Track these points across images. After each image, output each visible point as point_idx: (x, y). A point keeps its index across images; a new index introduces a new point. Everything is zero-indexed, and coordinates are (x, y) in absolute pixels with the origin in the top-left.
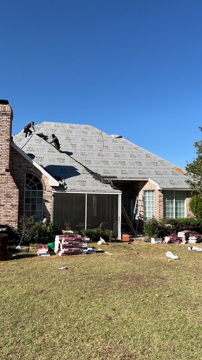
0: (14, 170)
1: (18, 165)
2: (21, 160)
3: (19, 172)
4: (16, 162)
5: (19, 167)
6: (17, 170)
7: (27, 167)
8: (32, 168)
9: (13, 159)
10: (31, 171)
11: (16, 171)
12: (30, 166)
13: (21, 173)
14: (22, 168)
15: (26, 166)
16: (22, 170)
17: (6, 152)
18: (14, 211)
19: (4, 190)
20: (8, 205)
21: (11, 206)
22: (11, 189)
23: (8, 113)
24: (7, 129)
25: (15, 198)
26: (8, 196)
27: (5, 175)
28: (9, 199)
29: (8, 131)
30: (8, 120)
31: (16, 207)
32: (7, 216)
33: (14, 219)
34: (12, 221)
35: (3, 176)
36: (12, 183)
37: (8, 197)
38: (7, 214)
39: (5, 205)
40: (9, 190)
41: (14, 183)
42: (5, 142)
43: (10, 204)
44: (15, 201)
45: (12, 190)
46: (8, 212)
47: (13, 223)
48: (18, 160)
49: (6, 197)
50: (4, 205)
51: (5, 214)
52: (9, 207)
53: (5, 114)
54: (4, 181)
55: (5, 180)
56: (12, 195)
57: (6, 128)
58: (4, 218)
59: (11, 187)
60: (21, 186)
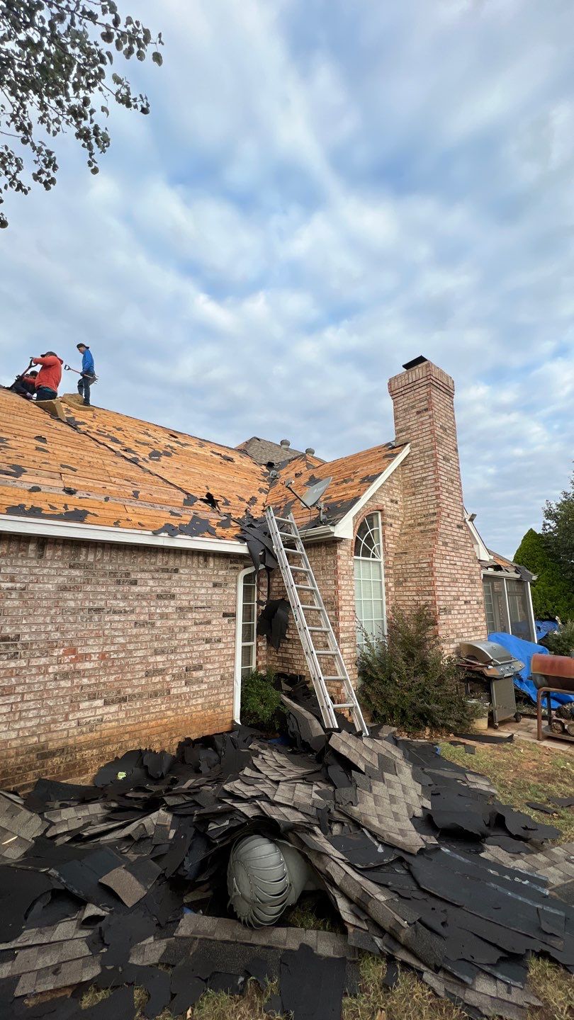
18: (481, 617)
19: (466, 564)
20: (474, 602)
21: (478, 603)
22: (472, 561)
25: (479, 584)
26: (472, 579)
27: (462, 527)
28: (473, 585)
30: (451, 406)
32: (476, 628)
35: (461, 531)
37: (472, 582)
39: (471, 602)
40: (471, 565)
43: (476, 598)
44: (480, 592)
45: (474, 565)
46: (476, 619)
49: (469, 581)
51: (474, 624)
52: (475, 607)
53: (448, 393)
54: (463, 543)
55: (464, 540)
56: (475, 578)
59: (472, 557)
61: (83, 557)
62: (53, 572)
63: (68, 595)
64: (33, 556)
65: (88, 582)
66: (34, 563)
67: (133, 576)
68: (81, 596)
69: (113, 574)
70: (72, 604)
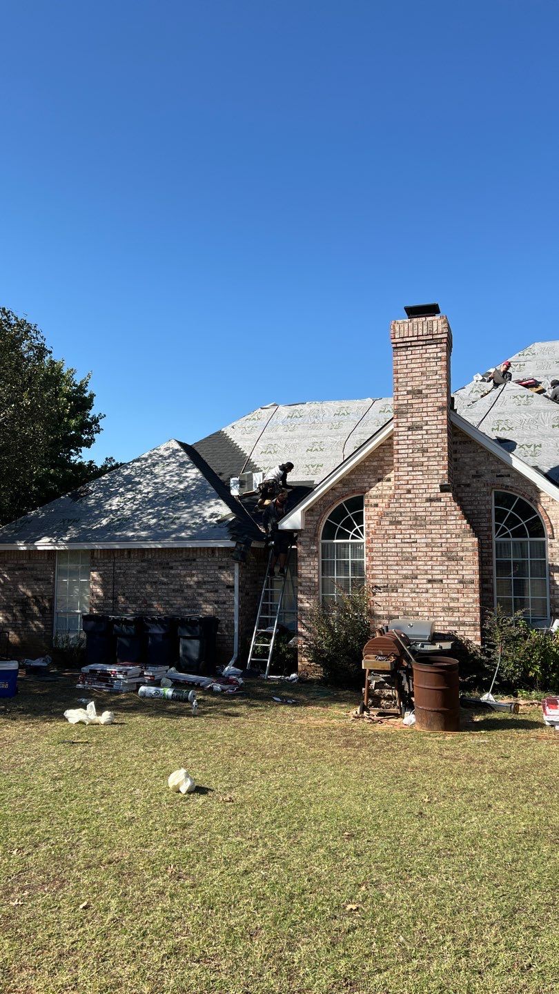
0: (462, 486)
1: (473, 472)
2: (477, 459)
3: (474, 490)
4: (465, 463)
5: (474, 476)
6: (468, 485)
7: (497, 476)
8: (509, 476)
9: (459, 456)
10: (508, 486)
11: (468, 489)
12: (503, 472)
13: (480, 493)
14: (483, 479)
15: (493, 472)
16: (482, 485)
17: (439, 440)
18: (468, 597)
19: (440, 541)
20: (452, 582)
21: (461, 582)
22: (458, 536)
23: (439, 336)
24: (439, 379)
25: (469, 561)
26: (450, 556)
27: (439, 500)
28: (453, 563)
29: (441, 384)
30: (439, 355)
31: (473, 586)
32: (450, 609)
33: (469, 619)
34: (464, 624)
35: (435, 504)
36: (459, 522)
37: (450, 559)
38: (452, 605)
39: (444, 581)
40: (452, 540)
41: (465, 521)
42: (435, 414)
43: (457, 577)
44: (470, 569)
45: (460, 540)
46: (453, 599)
47: (467, 628)
48: (470, 458)
49: (444, 558)
50: (441, 581)
51: (446, 605)
52: (454, 586)
53: (432, 342)
54: (438, 518)
55: (440, 513)
56: (461, 554)
57: (437, 377)
58: (443, 614)
59: (457, 531)
60: (482, 528)
61: (146, 556)
62: (135, 564)
63: (141, 575)
64: (126, 557)
65: (149, 568)
66: (127, 561)
67: (170, 565)
68: (147, 575)
69: (161, 564)
70: (144, 579)
